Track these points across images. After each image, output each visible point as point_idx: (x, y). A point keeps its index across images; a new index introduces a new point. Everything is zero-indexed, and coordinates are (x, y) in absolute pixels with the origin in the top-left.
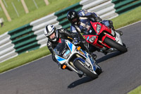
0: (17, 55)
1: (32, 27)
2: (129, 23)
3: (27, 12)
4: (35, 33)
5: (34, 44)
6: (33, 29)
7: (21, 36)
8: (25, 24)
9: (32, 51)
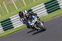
0: (4, 31)
1: (10, 19)
2: (53, 17)
3: (8, 13)
4: (12, 22)
5: (11, 27)
6: (11, 20)
7: (6, 23)
8: (7, 18)
9: (10, 30)
